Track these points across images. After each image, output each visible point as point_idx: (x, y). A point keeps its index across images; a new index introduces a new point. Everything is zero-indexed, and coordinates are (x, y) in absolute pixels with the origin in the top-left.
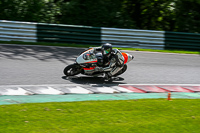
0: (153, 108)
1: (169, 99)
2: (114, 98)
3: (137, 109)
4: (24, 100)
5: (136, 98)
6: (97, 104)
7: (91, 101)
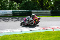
0: (49, 34)
1: (53, 31)
2: (37, 32)
3: (44, 34)
4: (10, 34)
5: (43, 31)
6: (32, 34)
7: (30, 33)
